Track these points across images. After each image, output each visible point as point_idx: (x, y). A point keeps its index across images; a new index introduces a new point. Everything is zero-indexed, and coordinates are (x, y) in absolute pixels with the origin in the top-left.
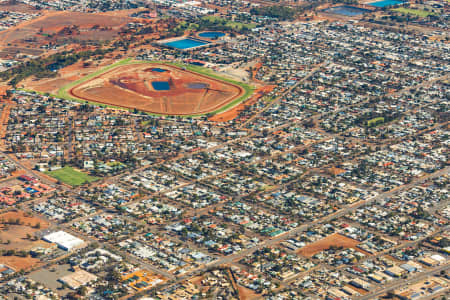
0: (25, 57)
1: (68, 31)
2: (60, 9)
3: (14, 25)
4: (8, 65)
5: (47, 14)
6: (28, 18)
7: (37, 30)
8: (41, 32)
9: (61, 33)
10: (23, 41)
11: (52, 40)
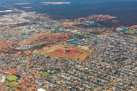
0: (35, 45)
1: (46, 38)
2: (44, 33)
3: (33, 37)
4: (31, 47)
5: (41, 34)
6: (36, 35)
7: (38, 38)
9: (44, 39)
10: (35, 41)
11: (42, 40)
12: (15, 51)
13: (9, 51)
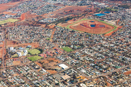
0: (60, 17)
1: (71, 11)
2: (70, 5)
3: (58, 9)
4: (55, 20)
5: (67, 6)
6: (62, 8)
7: (64, 11)
9: (69, 12)
10: (60, 14)
11: (67, 13)
12: (39, 23)
13: (33, 24)
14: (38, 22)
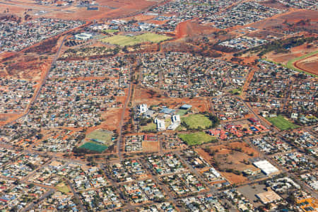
0: (272, 38)
1: (302, 23)
2: (301, 7)
3: (270, 16)
4: (260, 43)
5: (292, 10)
6: (280, 12)
7: (284, 21)
8: (285, 23)
9: (298, 24)
10: (273, 27)
11: (291, 28)
12: (218, 50)
13: (204, 49)
14: (216, 47)
